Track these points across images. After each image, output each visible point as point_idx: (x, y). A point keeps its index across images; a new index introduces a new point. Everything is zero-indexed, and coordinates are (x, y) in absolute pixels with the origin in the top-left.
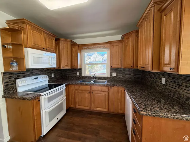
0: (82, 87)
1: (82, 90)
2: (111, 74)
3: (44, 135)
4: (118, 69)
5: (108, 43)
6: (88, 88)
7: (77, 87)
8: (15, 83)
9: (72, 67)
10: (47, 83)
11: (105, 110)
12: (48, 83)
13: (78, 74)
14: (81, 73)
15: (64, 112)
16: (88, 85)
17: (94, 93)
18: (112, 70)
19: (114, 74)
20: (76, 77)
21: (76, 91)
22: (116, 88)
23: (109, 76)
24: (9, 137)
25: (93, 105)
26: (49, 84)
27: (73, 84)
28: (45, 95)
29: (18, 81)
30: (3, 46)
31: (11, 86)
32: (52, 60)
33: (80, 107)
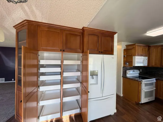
3: (142, 103)
8: (126, 72)
9: (161, 66)
10: (138, 75)
24: (122, 95)
26: (139, 76)
28: (144, 82)
29: (127, 71)
30: (124, 56)
31: (125, 73)
32: (145, 61)
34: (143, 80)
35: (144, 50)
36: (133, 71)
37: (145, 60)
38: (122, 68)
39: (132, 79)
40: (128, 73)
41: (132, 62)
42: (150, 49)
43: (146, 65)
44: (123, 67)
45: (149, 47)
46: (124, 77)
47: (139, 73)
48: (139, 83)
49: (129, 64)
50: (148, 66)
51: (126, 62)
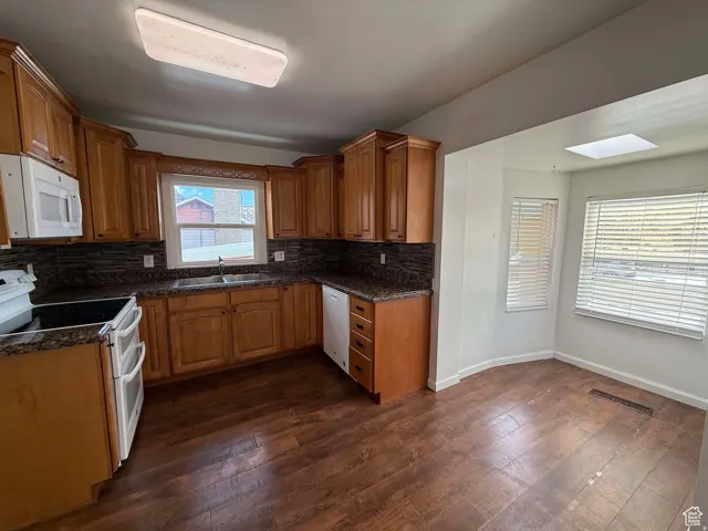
0: (195, 301)
1: (197, 310)
4: (289, 241)
5: (266, 168)
10: (26, 306)
11: (273, 350)
12: (31, 306)
13: (149, 262)
14: (161, 258)
16: (218, 289)
17: (239, 309)
18: (273, 245)
19: (279, 256)
20: (137, 272)
21: (174, 317)
22: (297, 288)
23: (264, 261)
25: (237, 346)
27: (159, 295)
28: (119, 329)
33: (191, 367)
34: (114, 324)
35: (59, 128)
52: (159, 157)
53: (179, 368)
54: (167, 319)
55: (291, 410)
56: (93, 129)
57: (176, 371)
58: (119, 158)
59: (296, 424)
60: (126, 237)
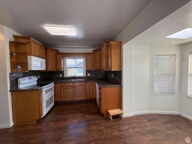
0: (67, 84)
1: (67, 87)
2: (87, 74)
3: (44, 116)
4: (91, 71)
5: (84, 54)
6: (71, 84)
7: (62, 85)
8: (17, 82)
11: (84, 98)
13: (61, 76)
14: (63, 75)
15: (52, 105)
16: (71, 82)
17: (76, 87)
18: (88, 71)
19: (89, 75)
20: (58, 78)
21: (62, 88)
22: (90, 83)
23: (85, 76)
24: (13, 123)
25: (75, 96)
26: (37, 84)
27: (59, 83)
28: (45, 88)
29: (20, 80)
30: (11, 54)
31: (15, 83)
32: (43, 65)
33: (65, 99)
34: (43, 87)
35: (41, 50)
36: (30, 78)
37: (43, 63)
38: (8, 76)
39: (28, 90)
40: (22, 83)
41: (26, 64)
42: (47, 51)
43: (45, 69)
44: (11, 74)
45: (46, 48)
46: (13, 91)
47: (37, 81)
48: (40, 92)
49: (21, 67)
50: (46, 71)
51: (16, 65)
52: (62, 53)
53: (63, 99)
54: (61, 88)
55: (81, 114)
56: (49, 49)
57: (62, 100)
58: (54, 54)
59: (80, 117)
60: (55, 70)
